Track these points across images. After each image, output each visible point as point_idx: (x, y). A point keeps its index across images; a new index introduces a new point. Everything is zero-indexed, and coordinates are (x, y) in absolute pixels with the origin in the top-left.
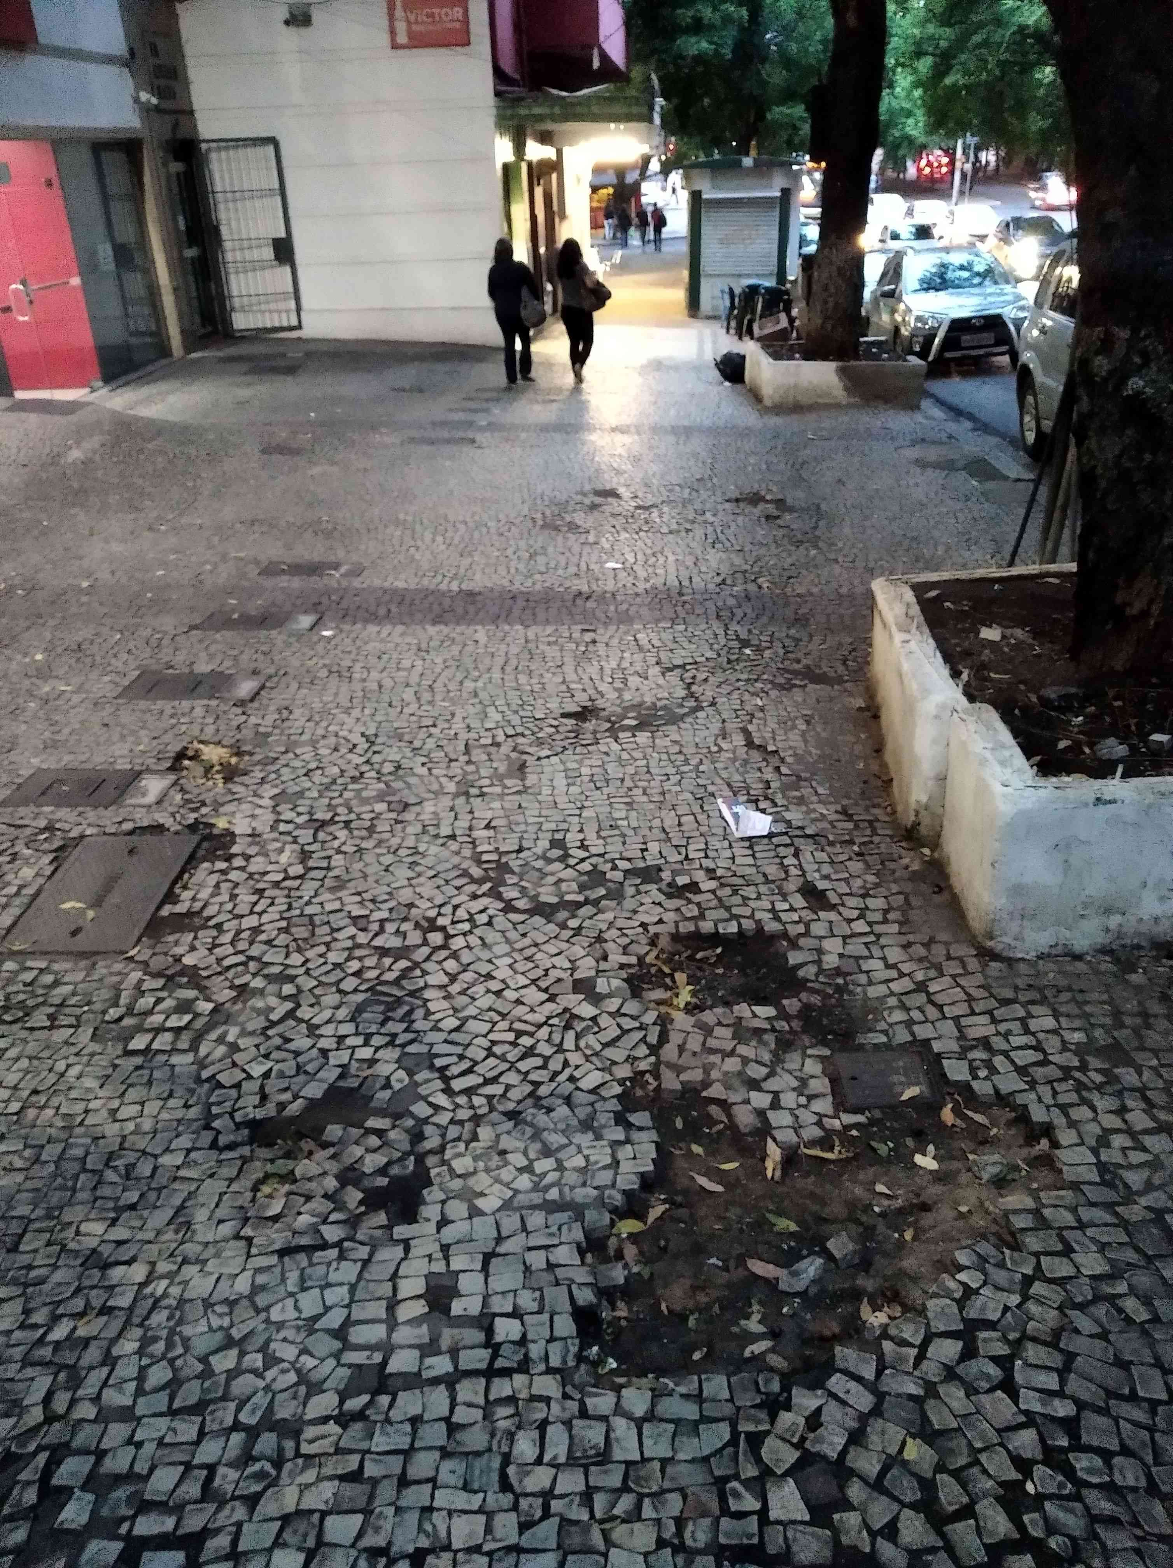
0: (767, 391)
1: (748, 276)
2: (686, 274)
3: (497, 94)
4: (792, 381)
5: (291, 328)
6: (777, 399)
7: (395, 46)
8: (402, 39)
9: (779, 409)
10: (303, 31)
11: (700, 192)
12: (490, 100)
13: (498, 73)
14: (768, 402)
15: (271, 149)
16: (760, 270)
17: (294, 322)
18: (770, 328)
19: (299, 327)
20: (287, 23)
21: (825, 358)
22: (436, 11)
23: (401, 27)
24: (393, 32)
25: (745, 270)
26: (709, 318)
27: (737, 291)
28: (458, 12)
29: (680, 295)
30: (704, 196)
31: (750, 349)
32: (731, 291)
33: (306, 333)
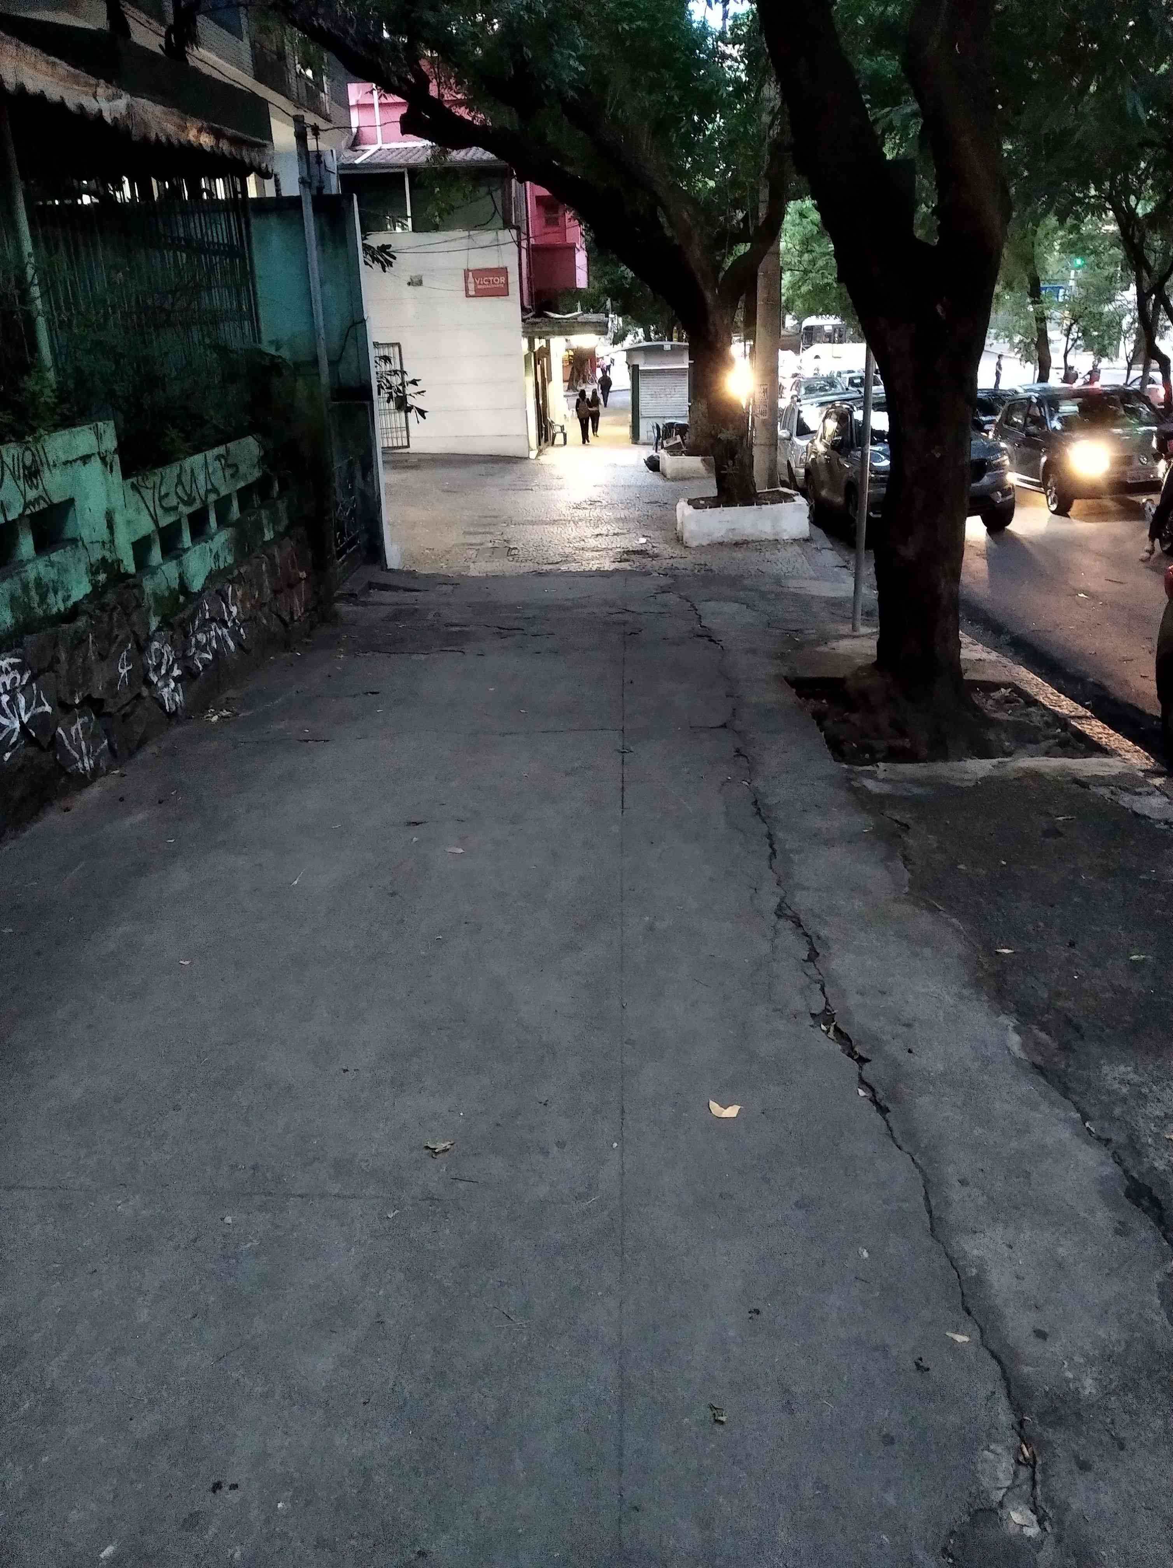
0: (669, 471)
1: (669, 417)
2: (630, 416)
3: (523, 320)
4: (680, 466)
5: (403, 447)
6: (674, 475)
7: (468, 296)
8: (472, 293)
9: (674, 479)
10: (420, 288)
11: (638, 366)
12: (520, 324)
13: (523, 309)
14: (668, 476)
15: (397, 349)
16: (677, 413)
17: (405, 444)
18: (672, 442)
19: (408, 446)
20: (409, 284)
21: (697, 455)
22: (491, 279)
23: (471, 287)
24: (467, 290)
25: (668, 414)
26: (644, 444)
27: (661, 427)
28: (503, 280)
29: (627, 431)
30: (640, 368)
31: (663, 454)
32: (658, 427)
33: (413, 449)
